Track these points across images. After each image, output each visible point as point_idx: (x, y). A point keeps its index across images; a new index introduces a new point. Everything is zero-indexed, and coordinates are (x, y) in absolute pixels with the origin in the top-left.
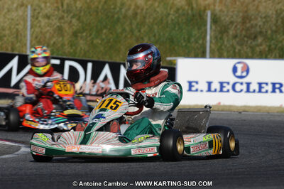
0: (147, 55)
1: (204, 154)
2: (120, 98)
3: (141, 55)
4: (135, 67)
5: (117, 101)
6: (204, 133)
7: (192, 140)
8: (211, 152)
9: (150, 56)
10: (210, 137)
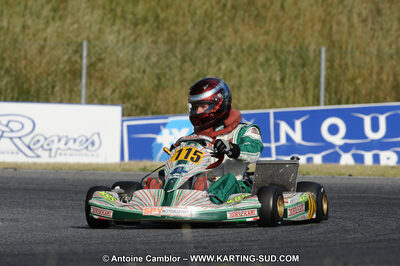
0: (216, 94)
1: (300, 218)
2: (200, 147)
3: (208, 94)
4: (200, 110)
5: (196, 151)
7: (289, 200)
8: (307, 216)
9: (220, 95)
10: (306, 196)
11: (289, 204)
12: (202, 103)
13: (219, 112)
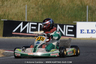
1: (71, 55)
2: (44, 37)
5: (43, 38)
7: (68, 50)
8: (73, 54)
10: (73, 49)
11: (68, 51)
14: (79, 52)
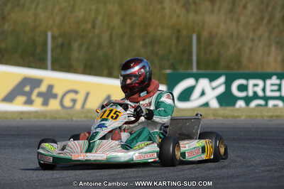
0: (140, 69)
1: (197, 159)
2: (119, 109)
4: (129, 81)
5: (116, 111)
6: (196, 139)
7: (187, 146)
8: (204, 157)
9: (142, 70)
10: (202, 143)
11: (187, 148)
12: (130, 76)
13: (142, 82)
14: (222, 150)
